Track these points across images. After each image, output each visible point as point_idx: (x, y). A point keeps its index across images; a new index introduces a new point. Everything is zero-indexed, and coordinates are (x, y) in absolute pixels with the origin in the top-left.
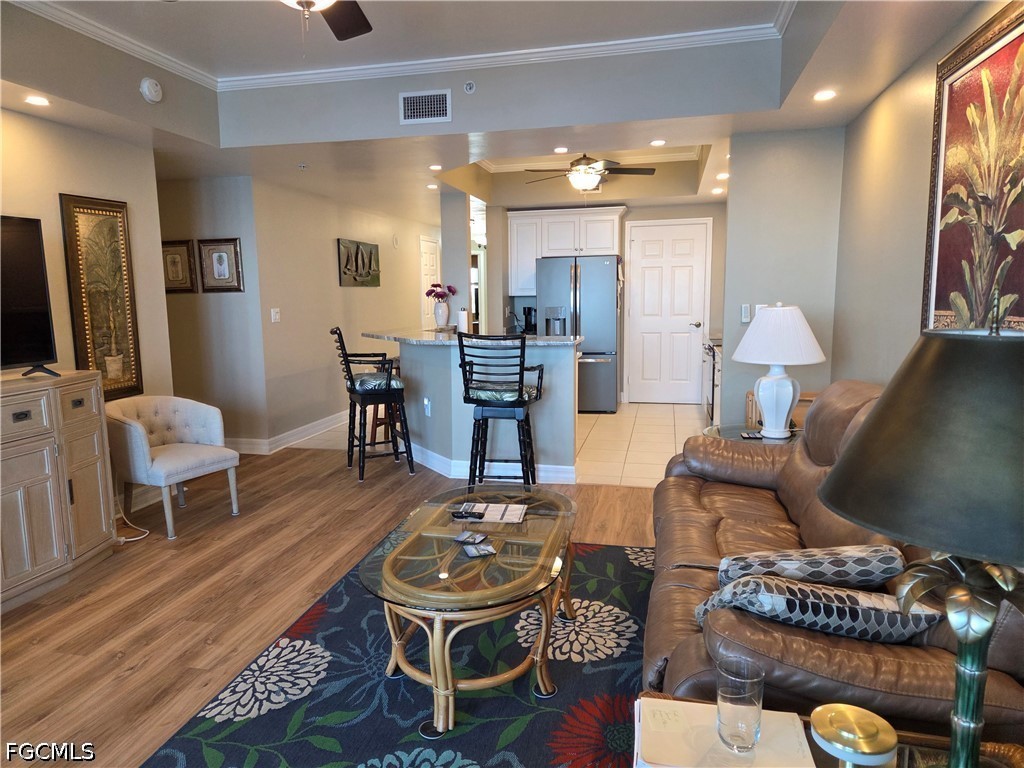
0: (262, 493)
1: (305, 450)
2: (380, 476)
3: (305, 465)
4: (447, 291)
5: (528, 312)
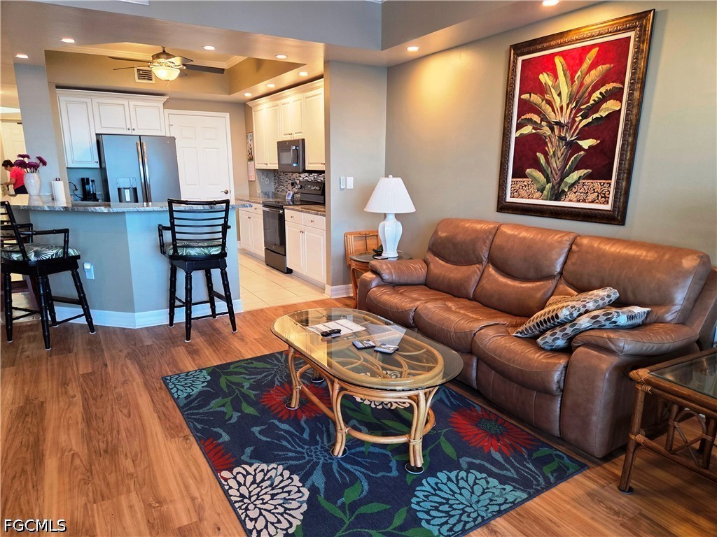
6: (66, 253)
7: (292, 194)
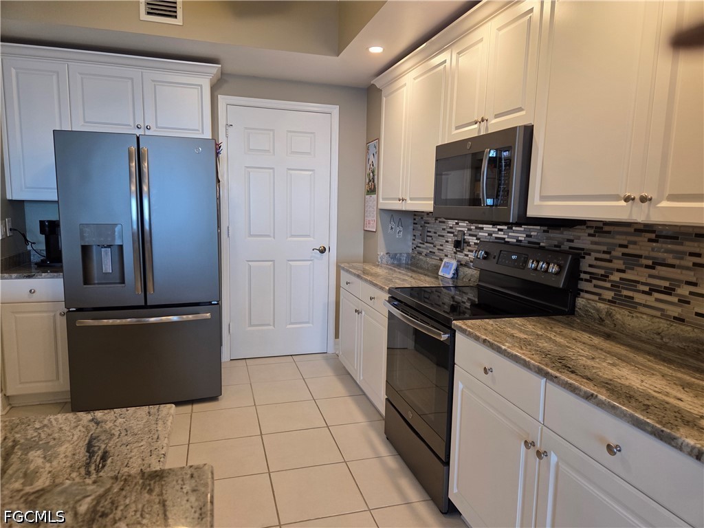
5: (50, 229)
7: (454, 267)
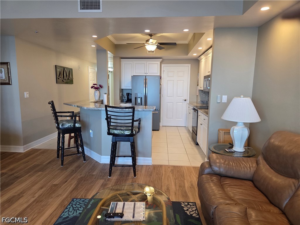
0: (15, 175)
1: (40, 150)
2: (71, 163)
3: (38, 158)
4: (99, 87)
5: (128, 94)
6: (74, 125)
